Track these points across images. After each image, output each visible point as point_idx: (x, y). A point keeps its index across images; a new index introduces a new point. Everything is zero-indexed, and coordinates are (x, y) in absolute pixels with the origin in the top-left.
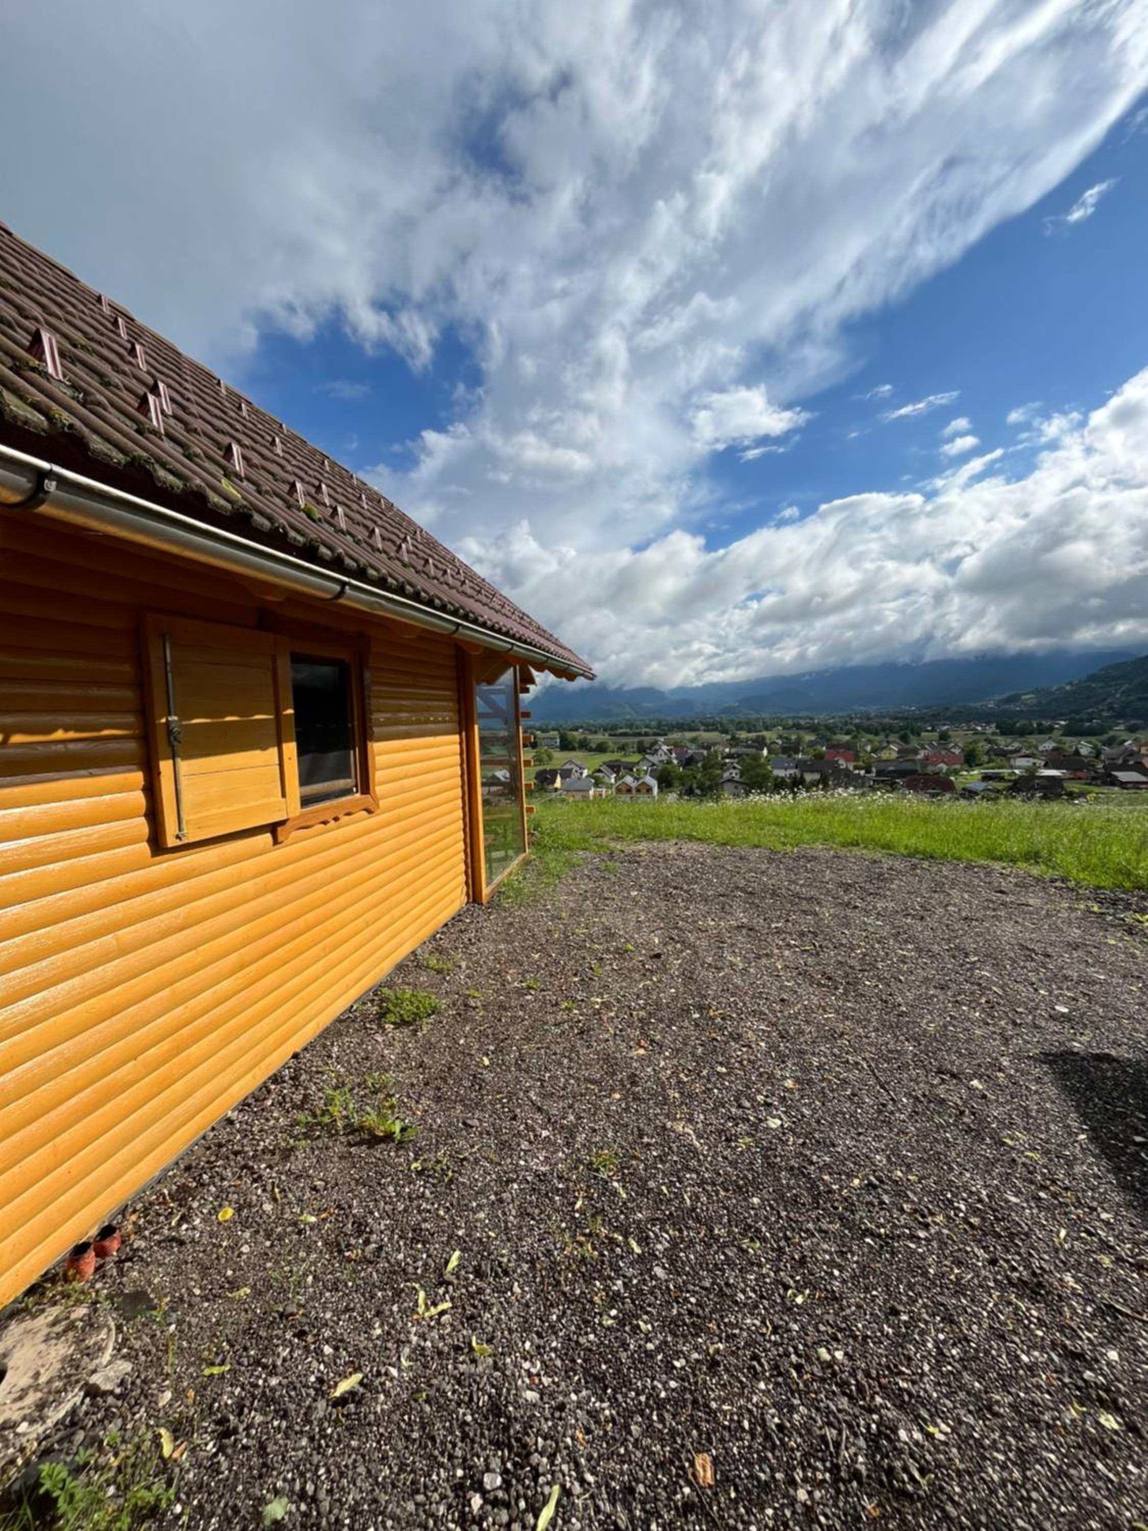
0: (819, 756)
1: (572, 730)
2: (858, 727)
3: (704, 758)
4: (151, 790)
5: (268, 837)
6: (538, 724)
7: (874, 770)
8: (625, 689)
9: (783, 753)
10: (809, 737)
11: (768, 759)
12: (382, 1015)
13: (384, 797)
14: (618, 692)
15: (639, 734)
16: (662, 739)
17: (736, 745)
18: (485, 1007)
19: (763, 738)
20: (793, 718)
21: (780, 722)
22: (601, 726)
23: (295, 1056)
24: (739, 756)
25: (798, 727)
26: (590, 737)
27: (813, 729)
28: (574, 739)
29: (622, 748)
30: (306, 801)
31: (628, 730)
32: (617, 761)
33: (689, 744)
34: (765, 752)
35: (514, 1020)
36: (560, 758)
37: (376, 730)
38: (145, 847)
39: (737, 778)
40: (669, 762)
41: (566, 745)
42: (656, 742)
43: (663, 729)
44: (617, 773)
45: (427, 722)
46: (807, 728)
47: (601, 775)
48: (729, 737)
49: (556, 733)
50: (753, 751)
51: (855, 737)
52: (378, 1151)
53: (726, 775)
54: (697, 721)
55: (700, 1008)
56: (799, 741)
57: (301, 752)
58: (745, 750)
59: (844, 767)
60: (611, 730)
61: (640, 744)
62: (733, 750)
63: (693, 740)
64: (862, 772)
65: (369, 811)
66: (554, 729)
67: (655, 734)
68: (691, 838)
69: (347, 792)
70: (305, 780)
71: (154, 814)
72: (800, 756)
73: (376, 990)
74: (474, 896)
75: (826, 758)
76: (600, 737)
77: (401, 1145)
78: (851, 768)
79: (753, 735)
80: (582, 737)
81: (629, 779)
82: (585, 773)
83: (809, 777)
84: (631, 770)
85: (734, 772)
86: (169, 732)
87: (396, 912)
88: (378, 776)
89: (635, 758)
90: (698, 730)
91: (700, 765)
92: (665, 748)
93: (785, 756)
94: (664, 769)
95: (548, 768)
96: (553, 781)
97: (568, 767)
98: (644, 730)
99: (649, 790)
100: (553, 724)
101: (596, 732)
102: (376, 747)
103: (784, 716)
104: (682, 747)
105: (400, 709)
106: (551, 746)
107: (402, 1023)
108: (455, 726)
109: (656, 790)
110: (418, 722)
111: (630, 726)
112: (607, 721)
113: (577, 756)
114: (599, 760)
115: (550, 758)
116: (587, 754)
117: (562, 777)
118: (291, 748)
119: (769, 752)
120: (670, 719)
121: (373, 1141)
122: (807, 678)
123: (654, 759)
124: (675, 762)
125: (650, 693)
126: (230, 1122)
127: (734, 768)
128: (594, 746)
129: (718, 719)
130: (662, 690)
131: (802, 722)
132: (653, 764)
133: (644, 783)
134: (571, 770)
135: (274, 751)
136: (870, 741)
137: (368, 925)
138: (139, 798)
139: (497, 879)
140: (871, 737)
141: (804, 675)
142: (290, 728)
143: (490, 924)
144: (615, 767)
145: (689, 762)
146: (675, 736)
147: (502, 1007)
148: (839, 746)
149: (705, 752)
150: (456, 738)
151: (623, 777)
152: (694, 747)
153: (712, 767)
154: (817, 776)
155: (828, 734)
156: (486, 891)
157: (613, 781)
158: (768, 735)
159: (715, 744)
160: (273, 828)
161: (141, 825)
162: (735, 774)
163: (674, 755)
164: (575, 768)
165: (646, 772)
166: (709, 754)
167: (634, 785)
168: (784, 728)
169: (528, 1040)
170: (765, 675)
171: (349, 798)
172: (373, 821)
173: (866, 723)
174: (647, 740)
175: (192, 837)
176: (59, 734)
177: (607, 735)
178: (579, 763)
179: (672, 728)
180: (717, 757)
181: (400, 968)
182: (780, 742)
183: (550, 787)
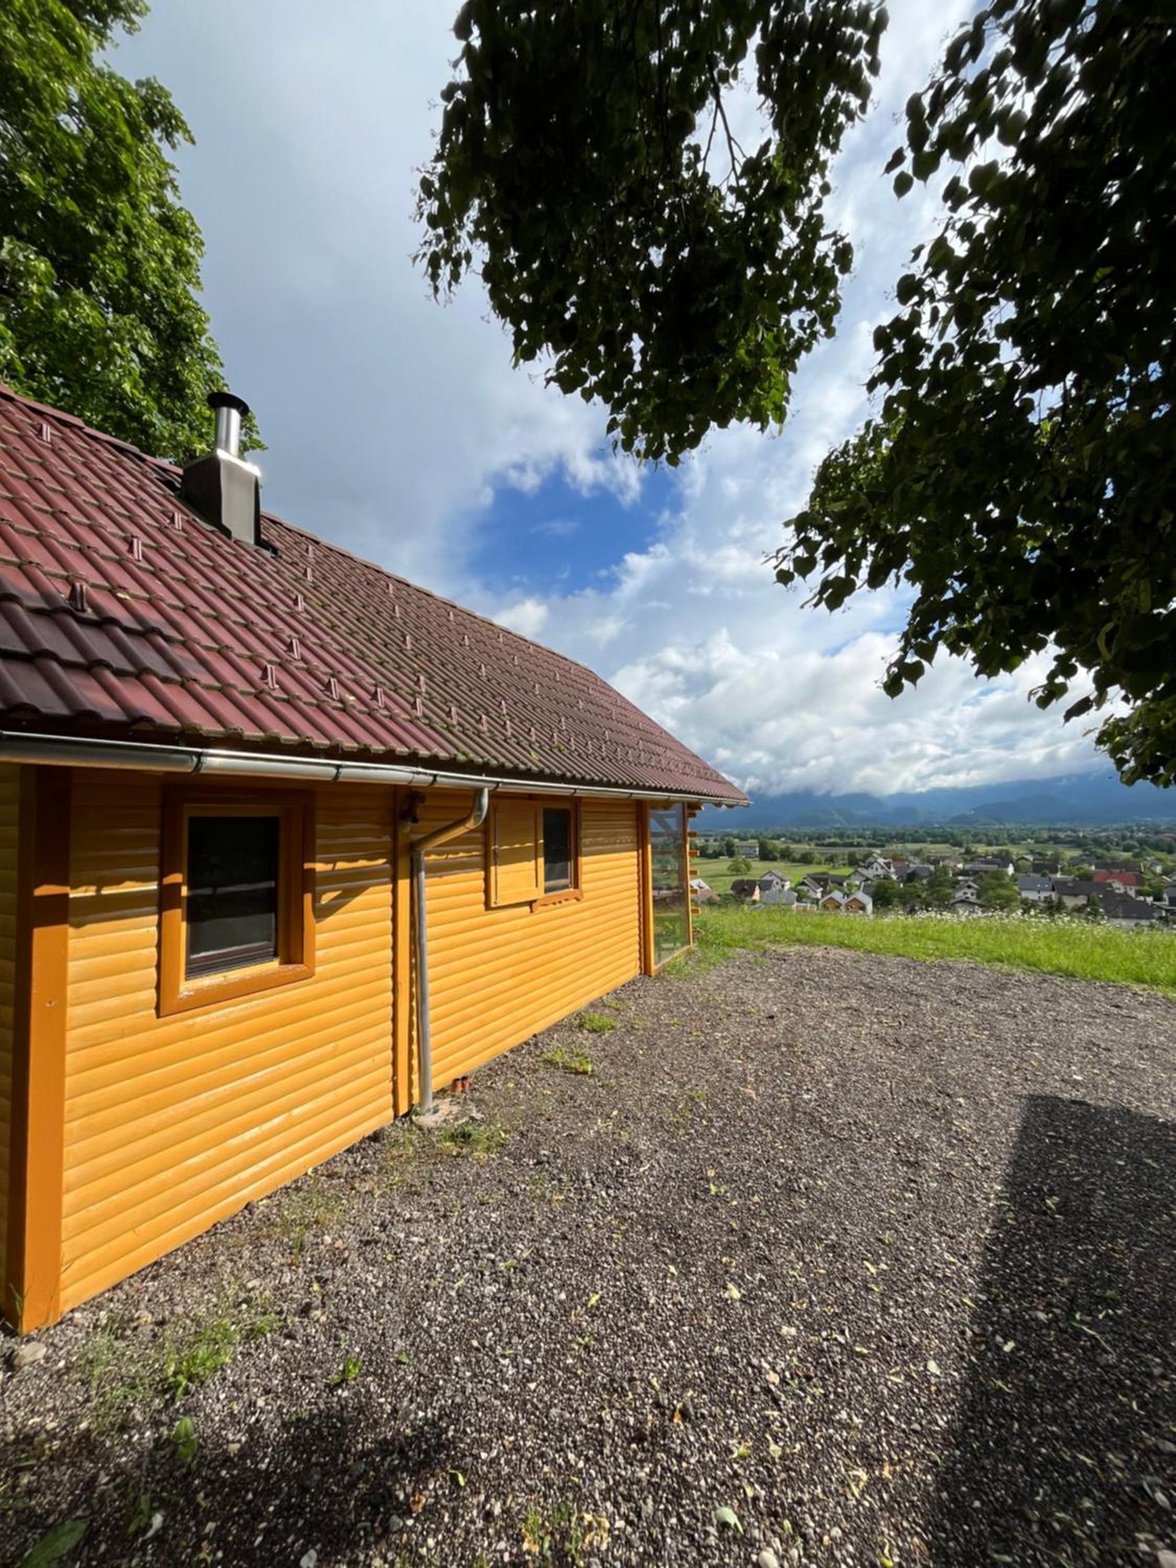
0: (1086, 877)
1: (773, 838)
2: (1142, 842)
3: (931, 873)
4: (487, 880)
5: (527, 908)
6: (735, 832)
7: (1165, 896)
8: (833, 795)
9: (1035, 871)
10: (1071, 853)
11: (1014, 879)
12: (581, 1026)
13: (587, 891)
14: (827, 797)
15: (851, 845)
16: (878, 851)
17: (972, 860)
18: (644, 1029)
19: (1008, 853)
20: (1050, 829)
21: (1032, 834)
22: (806, 834)
23: (535, 1036)
24: (975, 873)
25: (1056, 840)
26: (793, 846)
27: (1077, 843)
28: (775, 847)
29: (831, 860)
30: (547, 890)
31: (837, 840)
32: (824, 873)
33: (911, 858)
34: (1011, 870)
35: (661, 1037)
36: (759, 869)
37: (584, 849)
38: (482, 907)
39: (973, 899)
40: (887, 877)
41: (766, 855)
42: (870, 855)
43: (880, 840)
44: (824, 887)
45: (615, 843)
46: (1065, 843)
47: (805, 888)
48: (963, 850)
49: (754, 842)
50: (995, 867)
51: (1136, 855)
52: (579, 1077)
53: (959, 895)
54: (921, 832)
55: (789, 1046)
56: (1057, 858)
57: (546, 862)
58: (984, 867)
59: (1122, 891)
60: (819, 839)
61: (851, 855)
62: (968, 866)
63: (917, 853)
64: (1150, 899)
65: (578, 900)
66: (752, 838)
67: (870, 845)
68: (842, 945)
69: (565, 887)
70: (547, 878)
71: (487, 891)
72: (1059, 875)
73: (579, 1014)
74: (645, 970)
75: (1096, 879)
76: (804, 847)
77: (591, 1076)
78: (1132, 893)
79: (994, 849)
80: (784, 846)
81: (837, 895)
82: (788, 885)
83: (1070, 902)
84: (841, 884)
85: (969, 891)
86: (495, 853)
87: (591, 967)
88: (583, 878)
89: (846, 871)
90: (924, 841)
91: (925, 882)
92: (881, 861)
93: (1037, 876)
94: (880, 886)
95: (746, 878)
96: (752, 893)
97: (767, 878)
98: (856, 840)
99: (863, 908)
100: (752, 831)
101: (799, 842)
102: (583, 860)
103: (1036, 827)
104: (903, 860)
105: (598, 835)
106: (749, 856)
107: (594, 1031)
108: (634, 845)
109: (870, 907)
110: (609, 843)
111: (841, 836)
112: (813, 829)
113: (778, 867)
114: (802, 872)
115: (748, 868)
116: (789, 864)
117: (761, 889)
118: (541, 861)
119: (1017, 869)
120: (887, 829)
121: (577, 1073)
122: (1064, 782)
123: (870, 873)
124: (894, 877)
125: (863, 799)
126: (506, 1057)
127: (969, 887)
128: (798, 856)
129: (948, 830)
130: (877, 795)
131: (1062, 835)
132: (867, 879)
133: (855, 900)
134: (771, 881)
135: (533, 862)
136: (1160, 860)
137: (575, 971)
138: (481, 884)
139: (665, 961)
140: (1162, 855)
141: (1059, 779)
142: (541, 850)
143: (656, 989)
144: (821, 881)
145: (911, 877)
146: (897, 847)
147: (655, 1030)
148: (1115, 864)
149: (932, 868)
150: (635, 853)
151: (831, 892)
152: (917, 861)
153: (941, 884)
154: (1081, 901)
155: (1099, 851)
156: (654, 967)
157: (819, 895)
158: (1015, 851)
159: (944, 858)
160: (530, 904)
161: (482, 896)
162: (970, 895)
163: (892, 870)
164: (776, 880)
165: (858, 887)
166: (936, 870)
167: (844, 901)
168: (1037, 842)
169: (668, 1047)
170: (1007, 780)
171: (566, 890)
172: (580, 906)
173: (1153, 838)
174: (859, 852)
175: (499, 904)
176: (461, 855)
177: (813, 845)
178: (780, 874)
179: (890, 838)
180: (946, 873)
181: (592, 1005)
182: (1030, 858)
183: (748, 899)
